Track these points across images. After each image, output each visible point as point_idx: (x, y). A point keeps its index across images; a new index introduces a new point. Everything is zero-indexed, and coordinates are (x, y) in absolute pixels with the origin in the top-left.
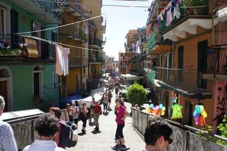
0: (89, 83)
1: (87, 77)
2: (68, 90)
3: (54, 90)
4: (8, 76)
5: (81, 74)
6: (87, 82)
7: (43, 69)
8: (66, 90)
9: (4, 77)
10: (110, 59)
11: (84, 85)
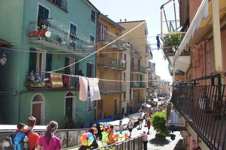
0: (131, 108)
1: (129, 102)
2: (105, 113)
3: (88, 113)
4: (42, 100)
5: (121, 99)
6: (128, 106)
7: (76, 95)
8: (103, 113)
9: (38, 100)
10: (166, 83)
11: (123, 109)
